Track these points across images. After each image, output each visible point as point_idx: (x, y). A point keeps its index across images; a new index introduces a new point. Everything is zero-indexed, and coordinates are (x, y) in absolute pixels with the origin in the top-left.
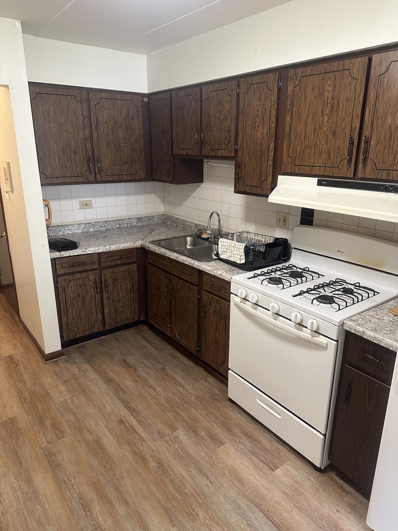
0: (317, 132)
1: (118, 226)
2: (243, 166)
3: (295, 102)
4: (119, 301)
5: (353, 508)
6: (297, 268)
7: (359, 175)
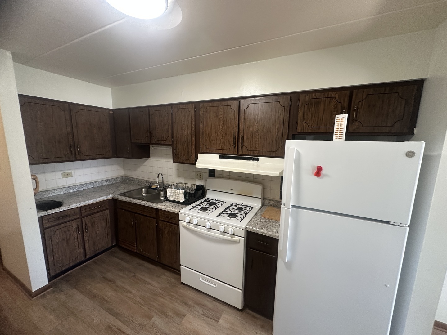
0: (217, 134)
1: (92, 186)
2: (177, 149)
3: (204, 118)
4: (97, 236)
5: (263, 327)
6: (212, 200)
7: (240, 153)
